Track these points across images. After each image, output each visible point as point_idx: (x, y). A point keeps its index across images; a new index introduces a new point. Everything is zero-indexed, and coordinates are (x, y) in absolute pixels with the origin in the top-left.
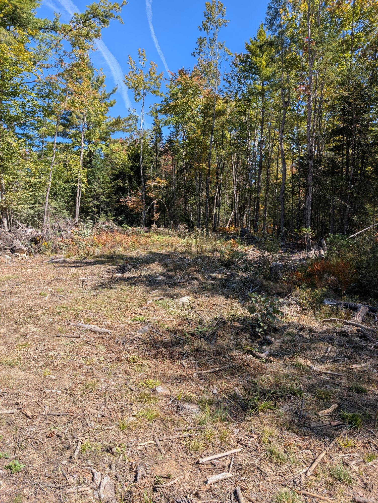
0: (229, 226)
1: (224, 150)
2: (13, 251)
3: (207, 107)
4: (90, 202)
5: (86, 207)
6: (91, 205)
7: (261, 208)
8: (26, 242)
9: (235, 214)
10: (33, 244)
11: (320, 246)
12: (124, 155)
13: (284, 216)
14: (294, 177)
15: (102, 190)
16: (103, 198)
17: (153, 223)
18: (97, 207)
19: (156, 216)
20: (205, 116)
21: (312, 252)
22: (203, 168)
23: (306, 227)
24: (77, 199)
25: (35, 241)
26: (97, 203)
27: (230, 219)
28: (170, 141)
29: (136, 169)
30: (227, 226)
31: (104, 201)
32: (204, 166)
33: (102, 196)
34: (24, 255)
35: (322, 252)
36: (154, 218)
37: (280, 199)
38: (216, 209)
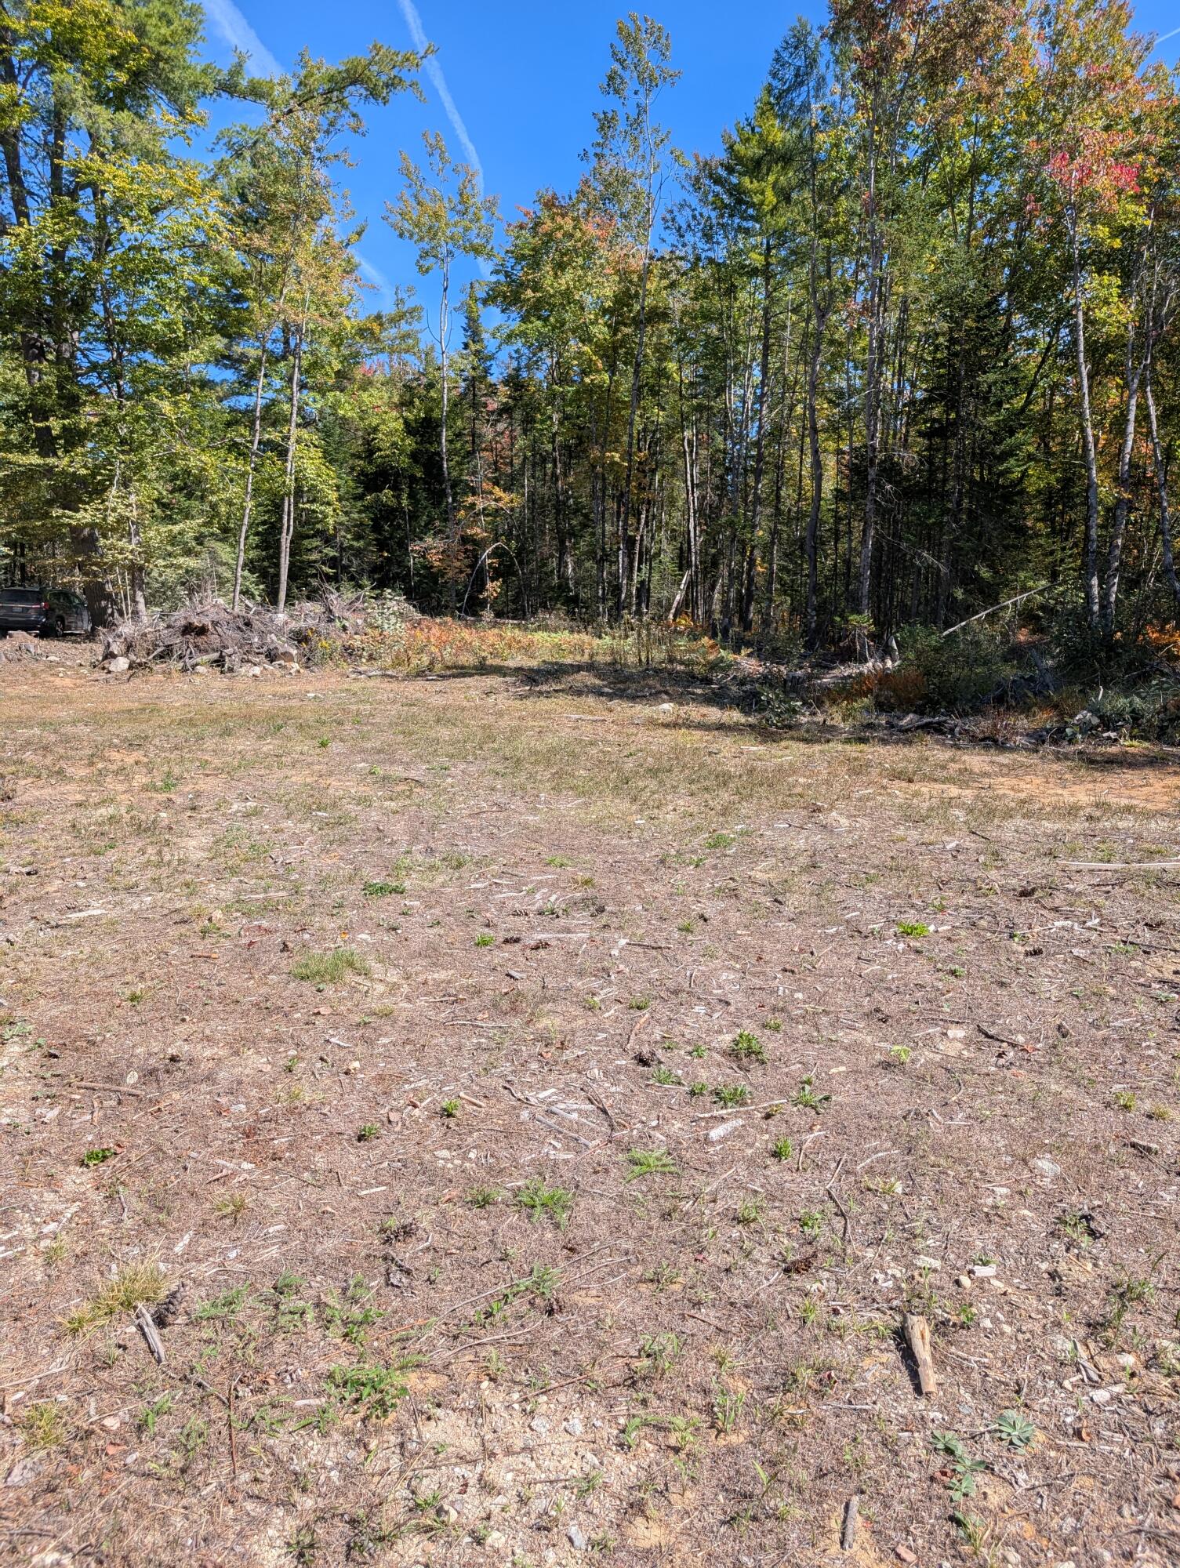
0: (675, 616)
1: (664, 409)
3: (623, 299)
4: (313, 549)
5: (302, 562)
6: (314, 556)
7: (759, 569)
9: (691, 585)
11: (887, 652)
12: (392, 424)
13: (816, 589)
14: (839, 495)
15: (344, 519)
16: (346, 538)
17: (484, 608)
19: (493, 588)
20: (617, 323)
21: (870, 664)
22: (613, 463)
23: (860, 613)
24: (283, 541)
26: (332, 552)
27: (678, 598)
28: (514, 382)
29: (429, 461)
30: (671, 616)
31: (351, 547)
32: (617, 459)
33: (343, 533)
35: (889, 664)
36: (486, 594)
37: (807, 547)
38: (639, 570)
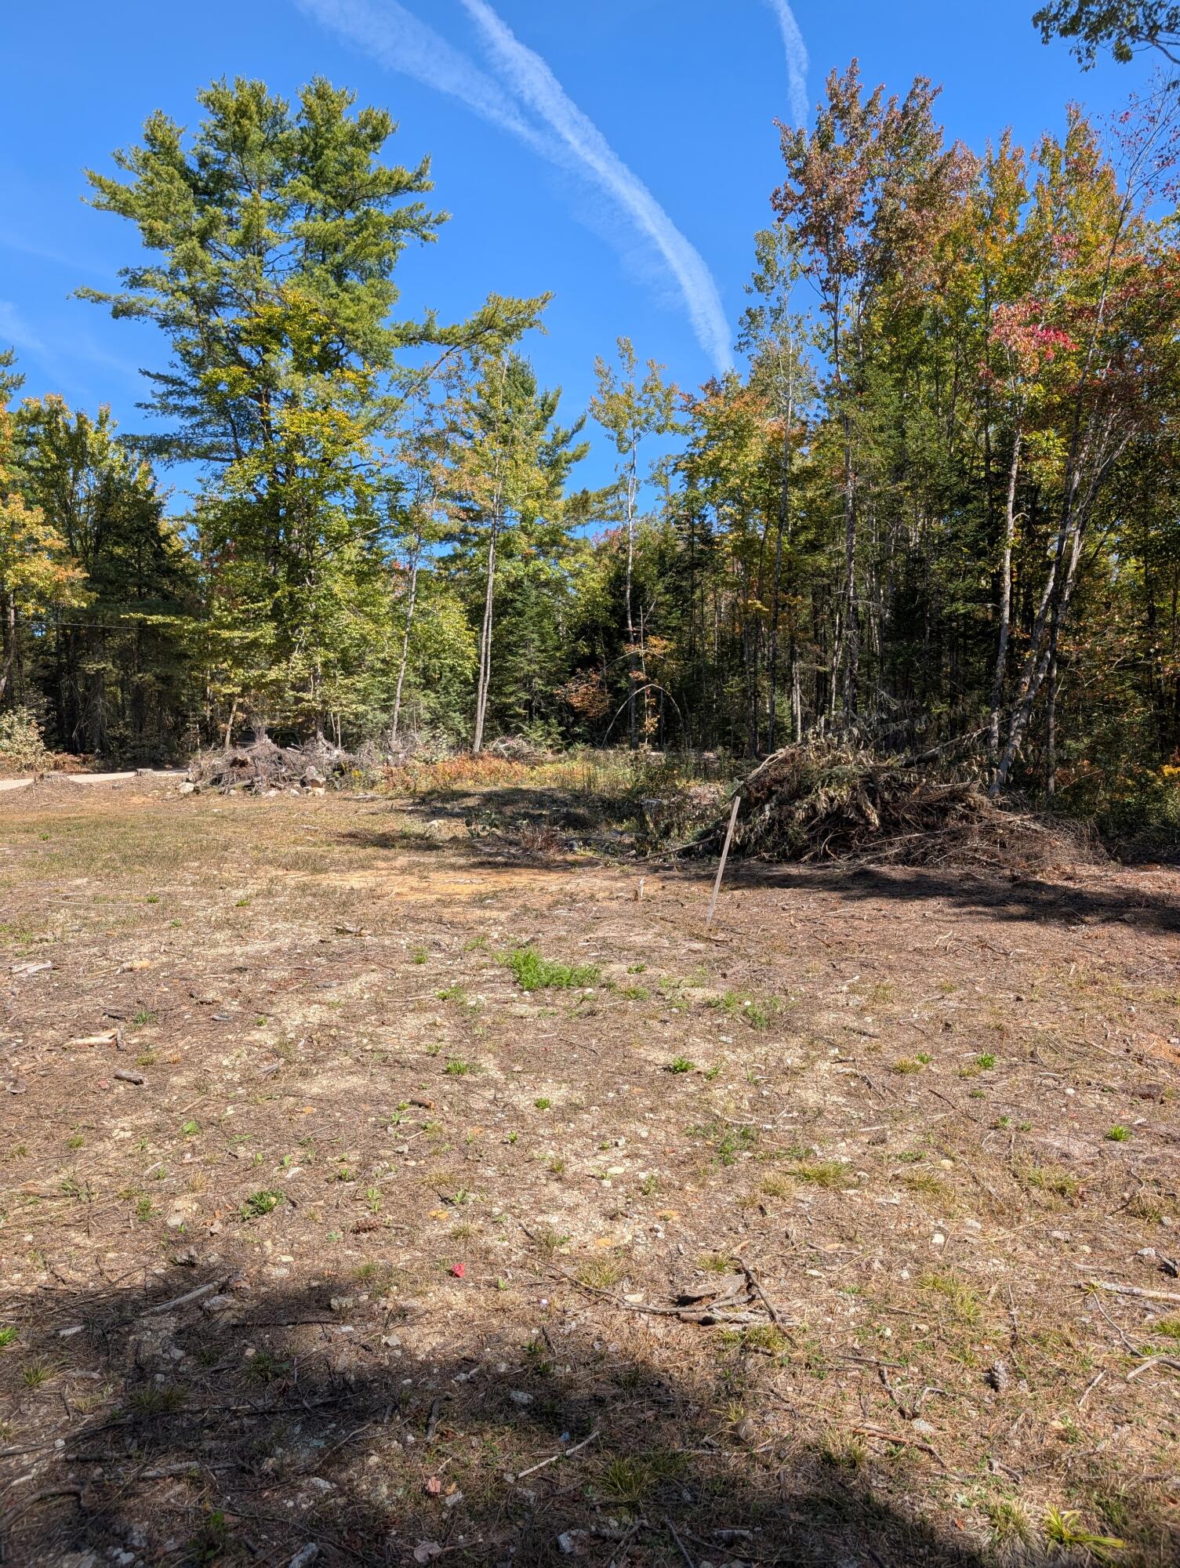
2: (303, 784)
4: (511, 694)
5: (501, 704)
6: (512, 699)
8: (329, 770)
10: (337, 774)
15: (535, 667)
16: (538, 684)
17: (643, 741)
18: (527, 705)
19: (651, 724)
24: (480, 688)
25: (340, 769)
26: (525, 696)
31: (541, 691)
32: (759, 605)
33: (537, 679)
34: (321, 791)
36: (646, 729)
